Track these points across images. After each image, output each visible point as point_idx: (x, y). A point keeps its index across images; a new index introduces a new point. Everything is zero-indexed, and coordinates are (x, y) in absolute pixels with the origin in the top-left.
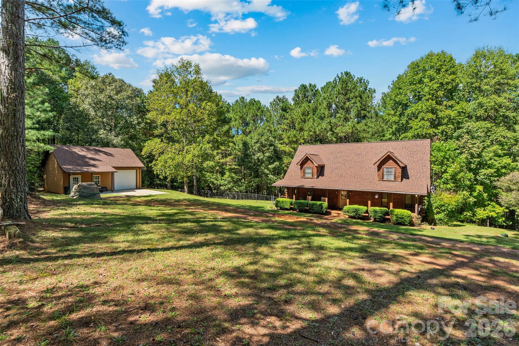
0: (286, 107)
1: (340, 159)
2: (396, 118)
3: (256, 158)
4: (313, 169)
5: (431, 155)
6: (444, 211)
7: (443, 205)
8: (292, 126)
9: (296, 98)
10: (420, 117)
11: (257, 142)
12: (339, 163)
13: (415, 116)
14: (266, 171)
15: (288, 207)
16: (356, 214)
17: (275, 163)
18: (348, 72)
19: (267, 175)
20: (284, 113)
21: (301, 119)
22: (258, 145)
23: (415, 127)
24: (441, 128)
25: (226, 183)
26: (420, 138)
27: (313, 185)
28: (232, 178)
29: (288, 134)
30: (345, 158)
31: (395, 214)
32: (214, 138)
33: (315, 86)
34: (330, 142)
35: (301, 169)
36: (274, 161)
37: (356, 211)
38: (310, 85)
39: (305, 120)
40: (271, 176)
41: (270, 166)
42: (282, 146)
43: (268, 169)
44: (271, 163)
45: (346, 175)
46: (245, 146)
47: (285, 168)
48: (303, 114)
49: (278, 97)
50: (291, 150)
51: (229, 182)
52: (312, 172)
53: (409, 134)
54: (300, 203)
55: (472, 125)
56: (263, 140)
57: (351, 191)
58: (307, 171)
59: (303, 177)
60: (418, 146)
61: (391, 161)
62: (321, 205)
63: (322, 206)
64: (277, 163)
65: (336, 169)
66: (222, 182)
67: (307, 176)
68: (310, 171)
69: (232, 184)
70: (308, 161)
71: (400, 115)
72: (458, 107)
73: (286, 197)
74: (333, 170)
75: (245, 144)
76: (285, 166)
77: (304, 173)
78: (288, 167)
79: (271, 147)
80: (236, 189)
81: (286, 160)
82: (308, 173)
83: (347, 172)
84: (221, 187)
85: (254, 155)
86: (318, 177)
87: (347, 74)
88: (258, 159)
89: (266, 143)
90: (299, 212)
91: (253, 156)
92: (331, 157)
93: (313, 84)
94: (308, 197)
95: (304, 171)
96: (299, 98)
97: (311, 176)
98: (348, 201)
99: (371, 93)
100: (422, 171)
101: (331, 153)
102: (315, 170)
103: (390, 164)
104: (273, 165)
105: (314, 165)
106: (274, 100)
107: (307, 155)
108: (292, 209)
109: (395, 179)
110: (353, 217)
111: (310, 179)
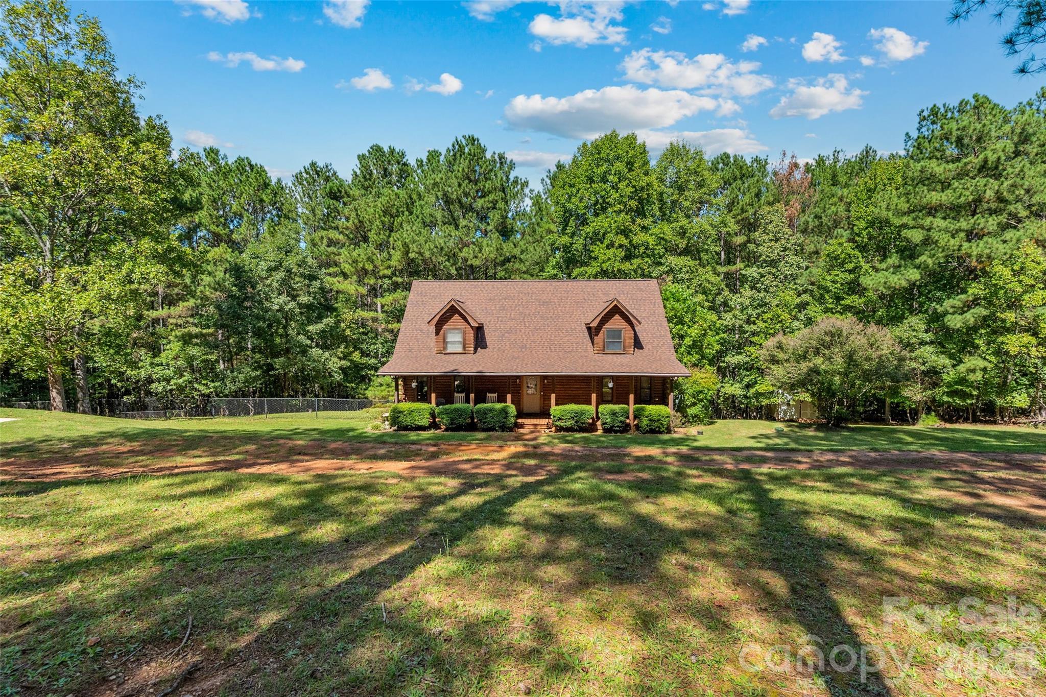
0: (340, 192)
1: (513, 313)
2: (565, 240)
4: (464, 333)
5: (665, 307)
6: (701, 400)
7: (701, 392)
8: (360, 236)
9: (365, 172)
10: (606, 242)
11: (276, 269)
12: (512, 319)
13: (597, 238)
14: (303, 340)
15: (425, 422)
16: (577, 422)
17: (325, 321)
18: (475, 137)
19: (305, 349)
21: (383, 223)
22: (280, 275)
23: (602, 257)
24: (636, 262)
25: (169, 372)
26: (608, 277)
27: (480, 369)
28: (190, 360)
29: (355, 254)
31: (647, 413)
32: (171, 249)
33: (402, 154)
34: (449, 277)
35: (437, 333)
36: (320, 318)
37: (578, 415)
38: (392, 151)
40: (315, 352)
41: (310, 328)
42: (335, 280)
43: (306, 334)
44: (310, 322)
45: (533, 345)
46: (239, 277)
47: (347, 332)
48: (386, 212)
49: (313, 164)
50: (362, 290)
51: (180, 372)
52: (464, 339)
53: (591, 270)
54: (457, 410)
55: (673, 260)
56: (291, 261)
57: (545, 377)
58: (450, 338)
59: (443, 351)
60: (641, 290)
61: (617, 317)
62: (504, 411)
63: (507, 413)
64: (329, 321)
65: (507, 332)
66: (158, 372)
67: (450, 349)
68: (459, 338)
69: (187, 376)
70: (453, 316)
71: (573, 234)
72: (655, 230)
74: (503, 335)
75: (237, 271)
77: (445, 342)
79: (314, 283)
80: (201, 388)
82: (454, 342)
83: (532, 338)
84: (154, 386)
86: (475, 350)
87: (472, 140)
88: (281, 310)
89: (300, 270)
90: (447, 430)
92: (493, 308)
93: (397, 150)
94: (456, 394)
95: (444, 339)
96: (371, 174)
97: (460, 350)
98: (553, 396)
99: (519, 187)
100: (658, 334)
101: (490, 299)
102: (471, 335)
103: (616, 322)
104: (320, 326)
105: (469, 324)
106: (303, 170)
107: (453, 302)
108: (434, 425)
109: (624, 350)
110: (568, 429)
111: (459, 356)
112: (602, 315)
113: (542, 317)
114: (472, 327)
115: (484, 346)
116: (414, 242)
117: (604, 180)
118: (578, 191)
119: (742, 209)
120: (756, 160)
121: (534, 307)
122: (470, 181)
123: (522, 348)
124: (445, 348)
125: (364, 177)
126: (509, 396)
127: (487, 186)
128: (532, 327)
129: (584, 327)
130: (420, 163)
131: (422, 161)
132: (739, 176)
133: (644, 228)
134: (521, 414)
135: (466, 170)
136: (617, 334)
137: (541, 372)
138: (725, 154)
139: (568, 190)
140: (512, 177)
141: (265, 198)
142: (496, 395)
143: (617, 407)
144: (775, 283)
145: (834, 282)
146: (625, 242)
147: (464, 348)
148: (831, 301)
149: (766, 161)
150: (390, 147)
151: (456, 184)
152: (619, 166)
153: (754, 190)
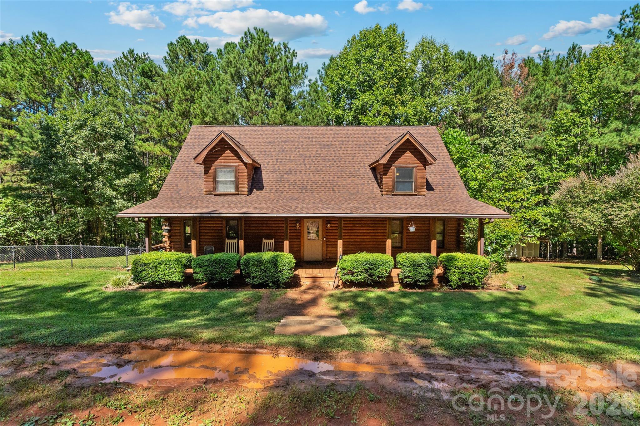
0: (151, 71)
1: (293, 155)
2: (338, 112)
3: (79, 161)
4: (237, 172)
5: (448, 150)
9: (173, 57)
10: (373, 112)
11: (81, 127)
12: (292, 161)
13: (364, 110)
14: (109, 192)
16: (371, 275)
17: (131, 176)
19: (110, 201)
20: (148, 81)
21: (185, 95)
22: (85, 132)
30: (301, 151)
33: (206, 46)
35: (206, 172)
36: (128, 173)
37: (372, 266)
38: (197, 42)
39: (192, 97)
40: (119, 203)
41: (117, 182)
42: (146, 144)
43: (112, 187)
44: (118, 176)
45: (315, 186)
46: (48, 135)
47: (155, 187)
48: (188, 87)
49: (131, 51)
50: (167, 151)
52: (237, 178)
56: (98, 123)
57: (329, 221)
58: (221, 177)
59: (213, 192)
61: (408, 154)
63: (276, 264)
64: (134, 177)
65: (286, 173)
67: (221, 189)
68: (231, 177)
70: (223, 151)
72: (413, 103)
73: (167, 245)
74: (282, 176)
75: (47, 130)
76: (154, 183)
77: (215, 182)
78: (160, 186)
79: (119, 142)
81: (154, 172)
82: (225, 182)
83: (313, 179)
85: (74, 155)
86: (250, 192)
88: (85, 163)
89: (106, 130)
90: (206, 286)
91: (70, 158)
92: (272, 150)
93: (202, 42)
94: (227, 241)
95: (214, 178)
96: (177, 58)
97: (233, 191)
98: (340, 243)
99: (301, 71)
100: (447, 176)
101: (270, 142)
102: (244, 174)
103: (408, 159)
104: (126, 181)
105: (242, 161)
106: (122, 56)
107: (223, 135)
108: (188, 280)
109: (415, 191)
110: (359, 285)
111: (230, 197)
112: (393, 150)
113: (324, 160)
114: (245, 164)
115: (261, 187)
116: (209, 107)
117: (370, 61)
118: (349, 72)
119: (478, 91)
120: (484, 58)
121: (315, 150)
122: (259, 62)
123: (302, 189)
124: (215, 189)
125: (172, 60)
126: (286, 243)
127: (273, 66)
128: (313, 168)
129: (368, 169)
130: (219, 52)
131: (221, 51)
132: (473, 67)
133: (403, 103)
134: (301, 263)
135: (256, 52)
136: (406, 173)
137: (325, 212)
138: (461, 51)
139: (341, 71)
140: (294, 64)
141: (85, 75)
142: (273, 241)
143: (418, 256)
144: (508, 149)
145: (560, 146)
146: (390, 112)
147: (237, 188)
148: (556, 161)
149: (492, 58)
150: (196, 40)
151: (248, 63)
152: (384, 49)
153: (485, 79)
